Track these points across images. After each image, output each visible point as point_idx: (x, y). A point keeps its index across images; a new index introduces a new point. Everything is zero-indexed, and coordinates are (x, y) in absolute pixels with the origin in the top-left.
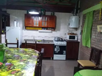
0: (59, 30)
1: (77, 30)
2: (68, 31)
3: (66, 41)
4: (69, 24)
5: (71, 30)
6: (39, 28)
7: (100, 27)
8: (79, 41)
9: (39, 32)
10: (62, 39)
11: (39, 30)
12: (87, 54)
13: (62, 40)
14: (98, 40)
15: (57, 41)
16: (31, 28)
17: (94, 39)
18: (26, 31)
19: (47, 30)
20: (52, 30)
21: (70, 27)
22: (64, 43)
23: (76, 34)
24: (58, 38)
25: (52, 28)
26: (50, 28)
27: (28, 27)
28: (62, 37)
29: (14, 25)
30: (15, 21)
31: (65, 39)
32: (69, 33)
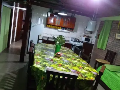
0: (76, 31)
1: (91, 34)
2: (84, 33)
5: (87, 32)
6: (59, 27)
7: (118, 35)
8: (93, 43)
9: (58, 31)
10: (78, 40)
11: (58, 29)
12: (101, 55)
14: (114, 45)
15: (74, 41)
16: (51, 26)
17: (110, 43)
18: (46, 28)
19: (66, 30)
20: (70, 31)
21: (87, 30)
22: (81, 44)
23: (91, 37)
24: (76, 39)
25: (70, 29)
26: (68, 28)
27: (49, 25)
28: (78, 39)
29: (38, 22)
30: (39, 18)
31: (80, 40)
32: (85, 35)
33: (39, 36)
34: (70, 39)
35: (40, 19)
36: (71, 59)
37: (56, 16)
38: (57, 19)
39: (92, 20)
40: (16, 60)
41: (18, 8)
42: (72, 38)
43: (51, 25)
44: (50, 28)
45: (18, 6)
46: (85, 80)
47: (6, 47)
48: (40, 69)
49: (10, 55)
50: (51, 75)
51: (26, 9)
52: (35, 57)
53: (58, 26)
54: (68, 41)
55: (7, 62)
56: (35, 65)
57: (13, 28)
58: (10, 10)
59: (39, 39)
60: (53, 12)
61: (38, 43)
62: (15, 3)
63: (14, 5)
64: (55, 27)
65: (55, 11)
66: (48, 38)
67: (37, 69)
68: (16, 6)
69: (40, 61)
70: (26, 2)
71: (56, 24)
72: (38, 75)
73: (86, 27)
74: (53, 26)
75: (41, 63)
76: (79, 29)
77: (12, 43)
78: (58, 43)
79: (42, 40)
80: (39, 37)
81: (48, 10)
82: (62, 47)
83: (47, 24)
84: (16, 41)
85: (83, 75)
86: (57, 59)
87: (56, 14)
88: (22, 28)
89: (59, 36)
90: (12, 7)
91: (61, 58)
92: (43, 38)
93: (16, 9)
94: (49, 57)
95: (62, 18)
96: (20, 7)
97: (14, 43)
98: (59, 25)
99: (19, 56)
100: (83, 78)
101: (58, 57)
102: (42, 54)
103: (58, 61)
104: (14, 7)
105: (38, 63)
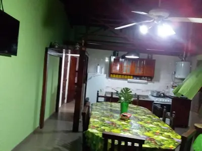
0: (158, 81)
2: (172, 83)
3: (171, 98)
4: (175, 72)
5: (177, 81)
6: (129, 76)
9: (128, 82)
10: (163, 94)
11: (128, 79)
13: (165, 96)
15: (157, 97)
18: (110, 80)
19: (141, 79)
20: (148, 80)
21: (176, 76)
22: (168, 101)
24: (158, 92)
25: (148, 77)
26: (145, 77)
27: (113, 74)
28: (163, 92)
29: (97, 72)
30: (98, 65)
31: (167, 95)
32: (174, 85)
33: (98, 91)
34: (149, 94)
35: (99, 67)
36: (145, 122)
37: (123, 60)
38: (125, 64)
39: (182, 61)
40: (68, 130)
41: (70, 55)
42: (153, 92)
43: (116, 74)
44: (116, 78)
45: (69, 52)
46: (160, 148)
47: (55, 110)
48: (96, 134)
49: (59, 122)
50: (110, 141)
51: (79, 55)
52: (91, 120)
53: (127, 75)
54: (147, 97)
55: (55, 132)
56: (89, 130)
57: (63, 83)
58: (59, 59)
59: (98, 96)
60: (118, 55)
61: (97, 101)
62: (64, 50)
63: (64, 52)
64: (123, 76)
65: (121, 53)
66: (112, 93)
67: (93, 134)
68: (67, 52)
69: (97, 125)
70: (79, 46)
71: (124, 73)
72: (94, 142)
73: (174, 73)
74: (120, 76)
75: (98, 127)
76: (162, 76)
77: (62, 105)
78: (122, 98)
79: (103, 98)
80: (98, 94)
81: (111, 52)
82: (130, 105)
83: (111, 74)
84: (68, 101)
85: (157, 143)
86: (123, 123)
87: (123, 57)
88: (76, 82)
89: (124, 89)
90: (61, 54)
91: (129, 121)
92: (105, 95)
93: (66, 57)
94: (110, 120)
95: (132, 63)
96: (71, 53)
97: (65, 105)
98: (128, 72)
99: (72, 123)
100: (157, 147)
101: (125, 120)
102: (101, 116)
103: (123, 125)
104: (64, 55)
105: (93, 127)
